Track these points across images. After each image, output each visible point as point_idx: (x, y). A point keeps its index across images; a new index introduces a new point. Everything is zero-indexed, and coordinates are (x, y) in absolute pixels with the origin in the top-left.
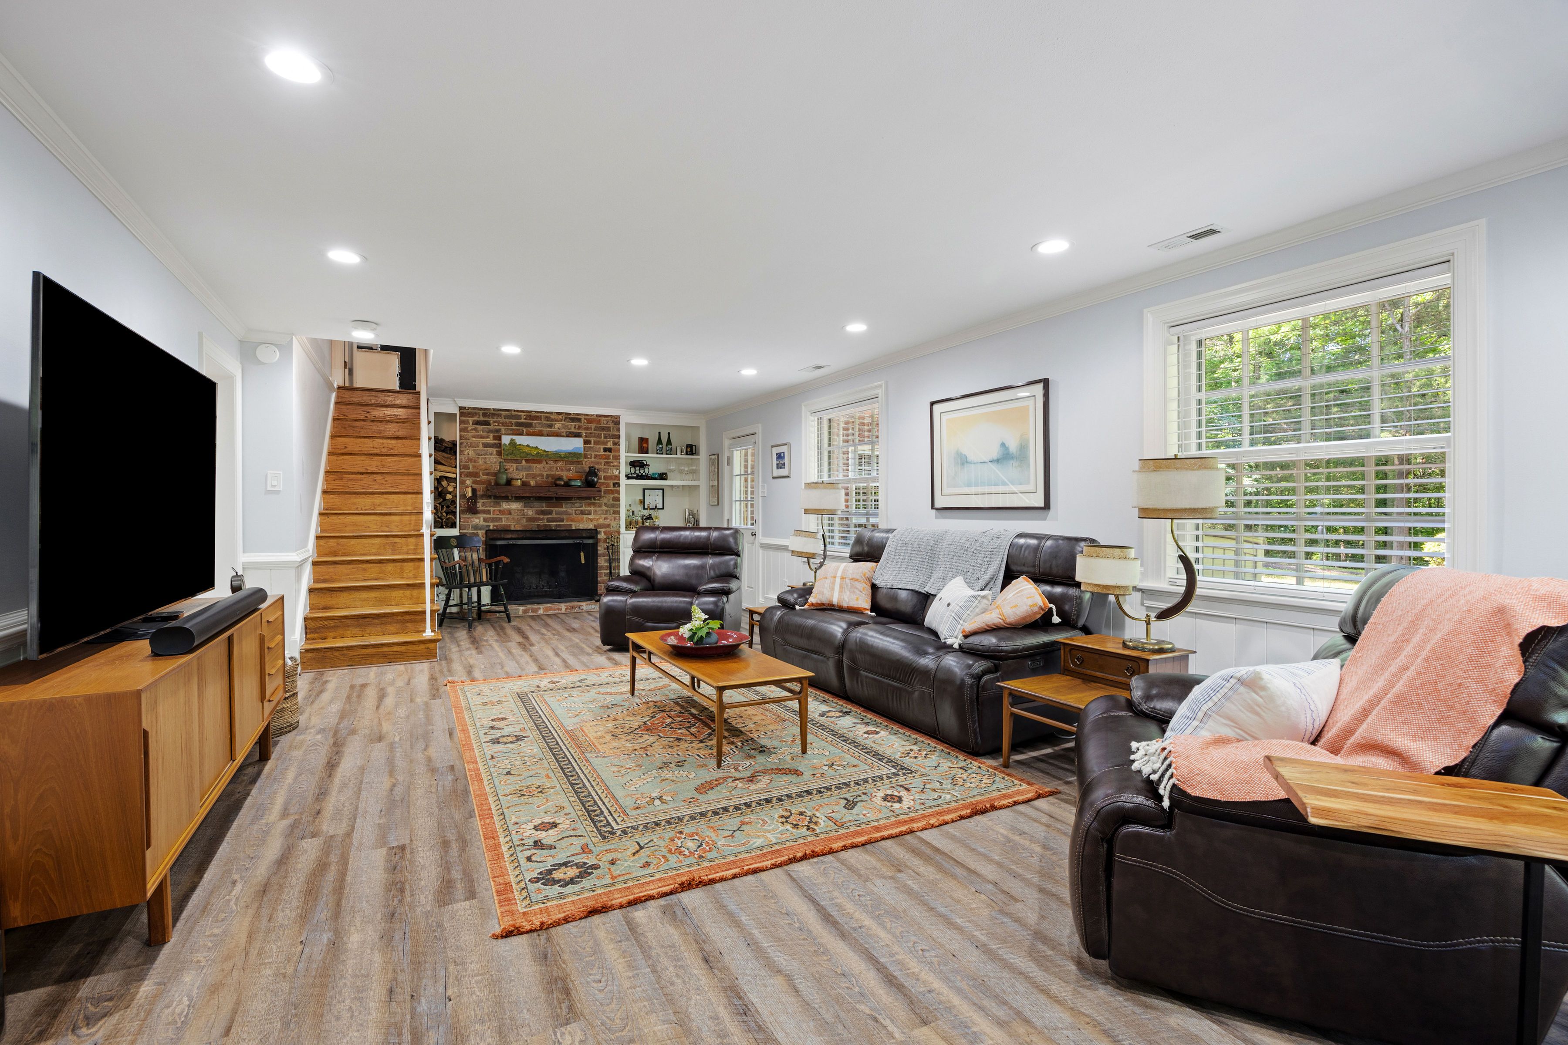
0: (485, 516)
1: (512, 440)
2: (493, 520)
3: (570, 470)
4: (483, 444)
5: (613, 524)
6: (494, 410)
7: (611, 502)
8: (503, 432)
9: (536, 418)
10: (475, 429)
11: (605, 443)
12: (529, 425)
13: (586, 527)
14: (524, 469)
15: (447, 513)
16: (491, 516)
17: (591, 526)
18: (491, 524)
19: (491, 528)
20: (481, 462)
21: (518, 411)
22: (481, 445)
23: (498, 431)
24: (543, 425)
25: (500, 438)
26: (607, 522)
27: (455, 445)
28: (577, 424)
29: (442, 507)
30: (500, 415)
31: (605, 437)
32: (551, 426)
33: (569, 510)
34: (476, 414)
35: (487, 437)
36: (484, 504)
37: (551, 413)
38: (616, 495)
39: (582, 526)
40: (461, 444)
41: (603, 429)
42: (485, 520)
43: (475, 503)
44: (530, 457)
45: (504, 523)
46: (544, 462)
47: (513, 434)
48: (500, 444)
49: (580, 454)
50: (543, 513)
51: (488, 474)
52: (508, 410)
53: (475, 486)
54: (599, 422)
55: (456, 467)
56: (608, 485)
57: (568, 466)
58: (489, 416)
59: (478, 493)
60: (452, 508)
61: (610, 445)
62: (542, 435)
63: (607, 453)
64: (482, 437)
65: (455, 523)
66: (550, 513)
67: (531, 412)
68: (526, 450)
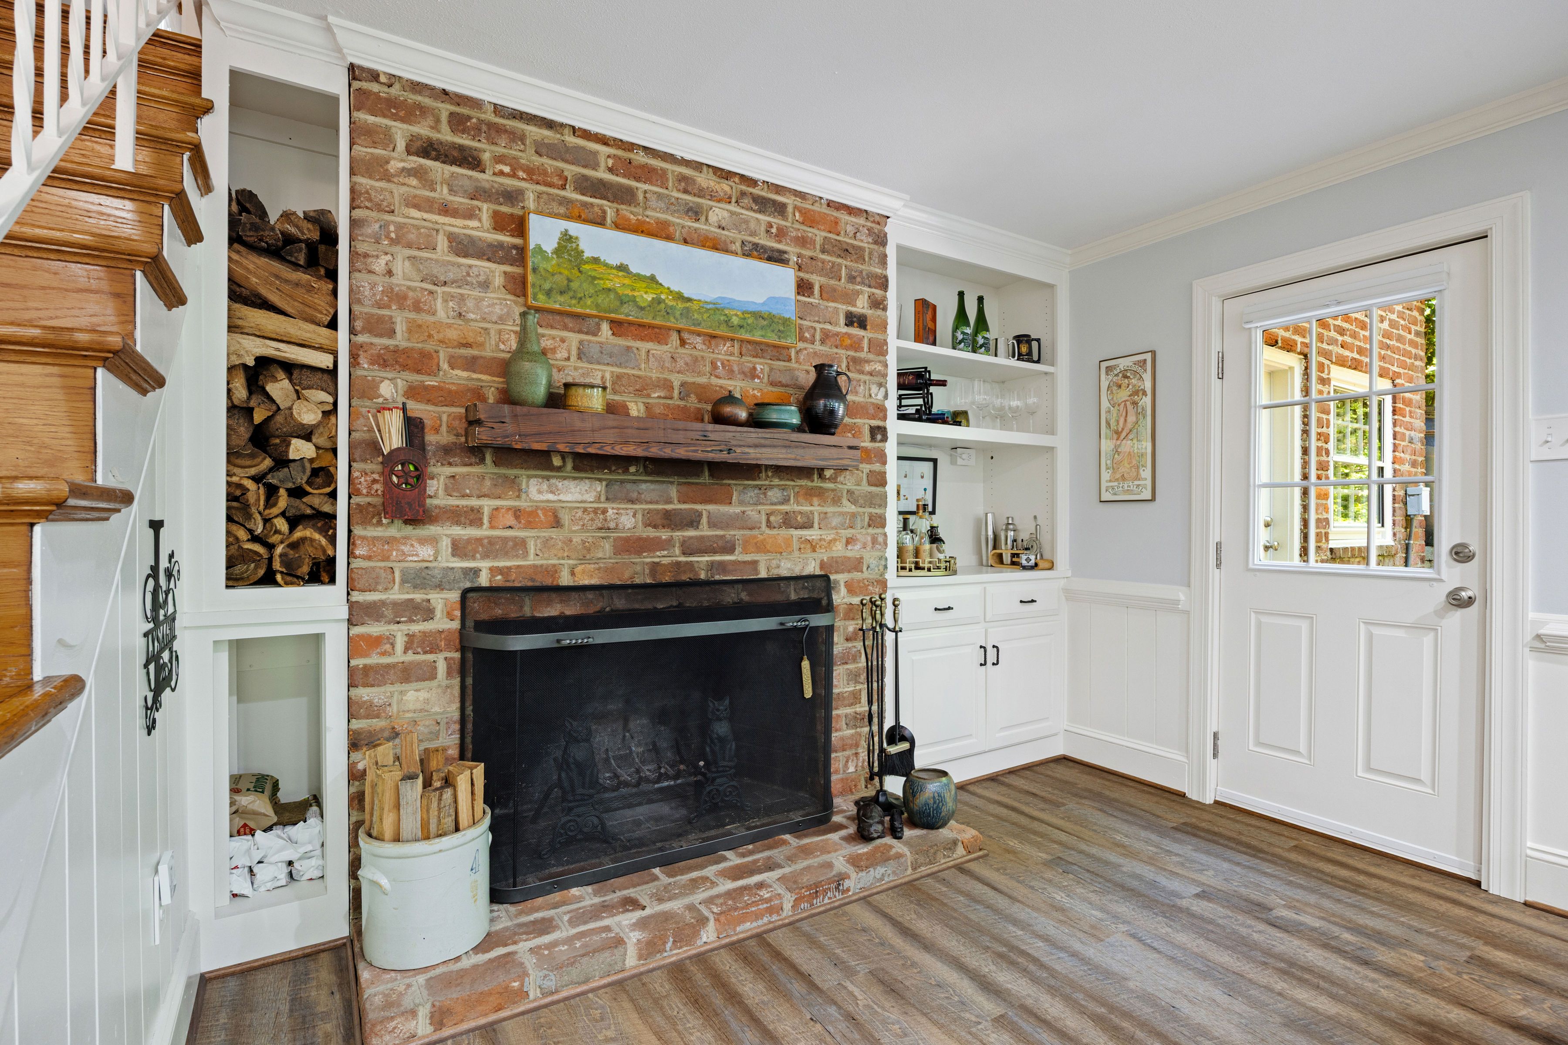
0: (458, 531)
1: (567, 238)
2: (491, 547)
3: (752, 374)
4: (452, 238)
5: (870, 557)
6: (498, 109)
7: (866, 488)
8: (531, 203)
9: (647, 174)
10: (418, 173)
11: (849, 298)
12: (624, 196)
13: (797, 571)
14: (606, 356)
15: (294, 522)
16: (484, 532)
17: (812, 568)
18: (484, 565)
19: (484, 580)
20: (442, 312)
21: (586, 135)
22: (442, 243)
23: (512, 196)
24: (671, 205)
25: (520, 227)
26: (854, 552)
27: (330, 237)
28: (776, 221)
29: (272, 492)
30: (517, 137)
31: (851, 279)
32: (695, 213)
33: (751, 512)
34: (423, 110)
35: (470, 214)
36: (454, 485)
37: (698, 166)
38: (877, 467)
39: (787, 567)
40: (354, 223)
41: (846, 251)
42: (459, 549)
43: (420, 477)
44: (627, 313)
45: (531, 560)
46: (674, 337)
47: (568, 217)
48: (522, 251)
49: (786, 322)
50: (670, 520)
51: (471, 364)
52: (550, 124)
53: (417, 409)
54: (834, 226)
55: (333, 325)
56: (855, 431)
57: (748, 361)
58: (476, 132)
59: (430, 438)
60: (316, 499)
61: (861, 306)
62: (669, 238)
63: (855, 331)
64: (446, 210)
65: (331, 561)
66: (693, 521)
67: (631, 147)
68: (617, 282)
